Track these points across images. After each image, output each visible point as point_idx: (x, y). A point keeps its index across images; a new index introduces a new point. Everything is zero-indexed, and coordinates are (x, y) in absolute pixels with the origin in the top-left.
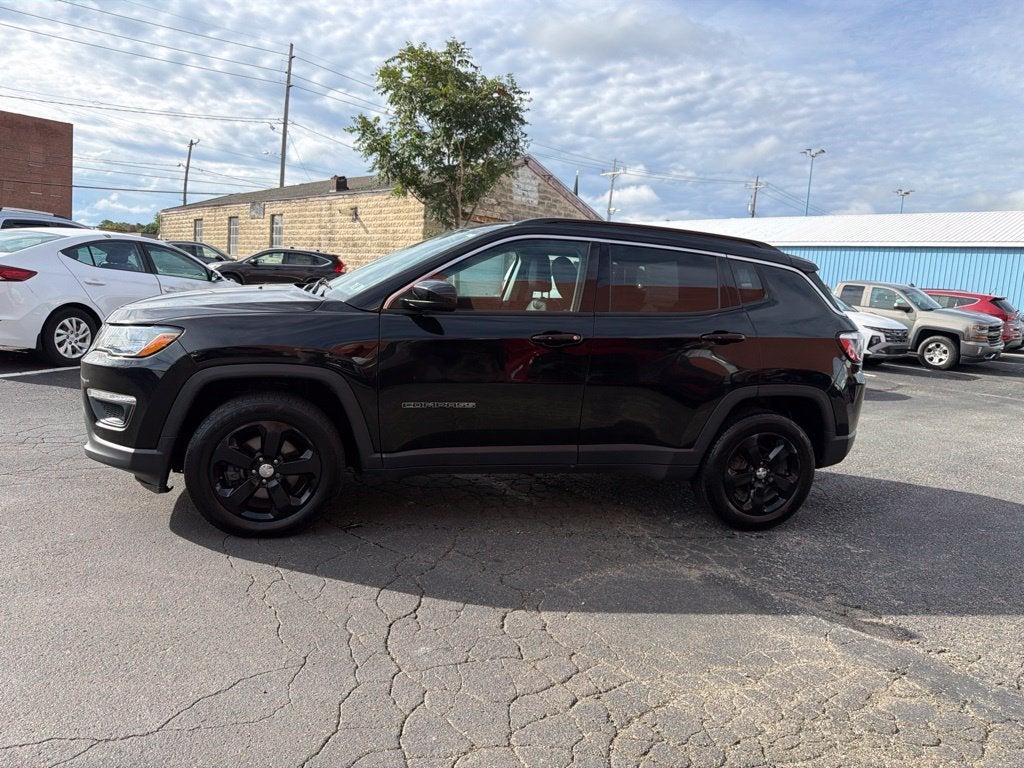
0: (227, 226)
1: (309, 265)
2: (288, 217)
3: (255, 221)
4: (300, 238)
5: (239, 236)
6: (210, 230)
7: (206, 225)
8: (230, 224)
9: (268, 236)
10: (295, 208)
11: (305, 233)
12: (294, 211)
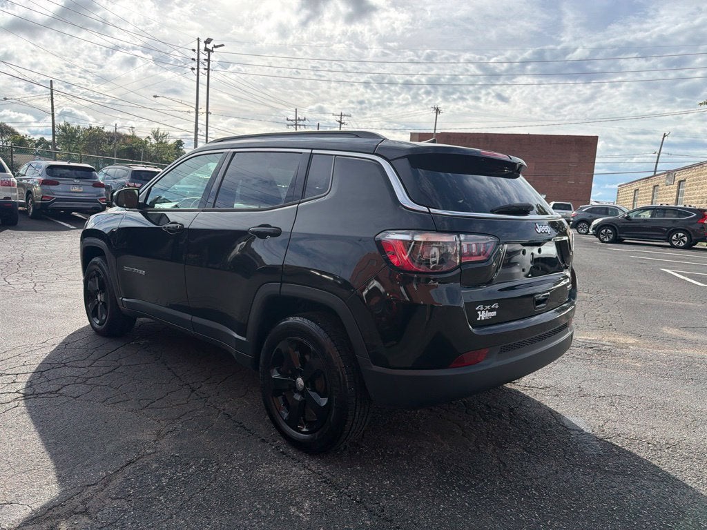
0: (651, 193)
1: (674, 218)
2: (689, 181)
3: (667, 187)
4: (695, 198)
5: (658, 200)
6: (642, 197)
7: (641, 193)
8: (653, 191)
9: (675, 198)
10: (694, 174)
11: (699, 193)
12: (693, 176)
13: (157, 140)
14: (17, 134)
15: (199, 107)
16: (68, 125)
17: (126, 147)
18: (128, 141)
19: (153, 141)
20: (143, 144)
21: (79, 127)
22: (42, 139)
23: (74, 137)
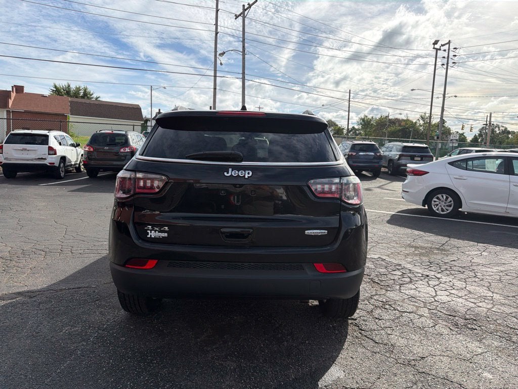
13: (424, 121)
14: (337, 125)
15: (446, 93)
16: (367, 117)
17: (401, 128)
18: (403, 123)
19: (422, 122)
20: (413, 125)
21: (372, 118)
22: (353, 127)
23: (369, 124)
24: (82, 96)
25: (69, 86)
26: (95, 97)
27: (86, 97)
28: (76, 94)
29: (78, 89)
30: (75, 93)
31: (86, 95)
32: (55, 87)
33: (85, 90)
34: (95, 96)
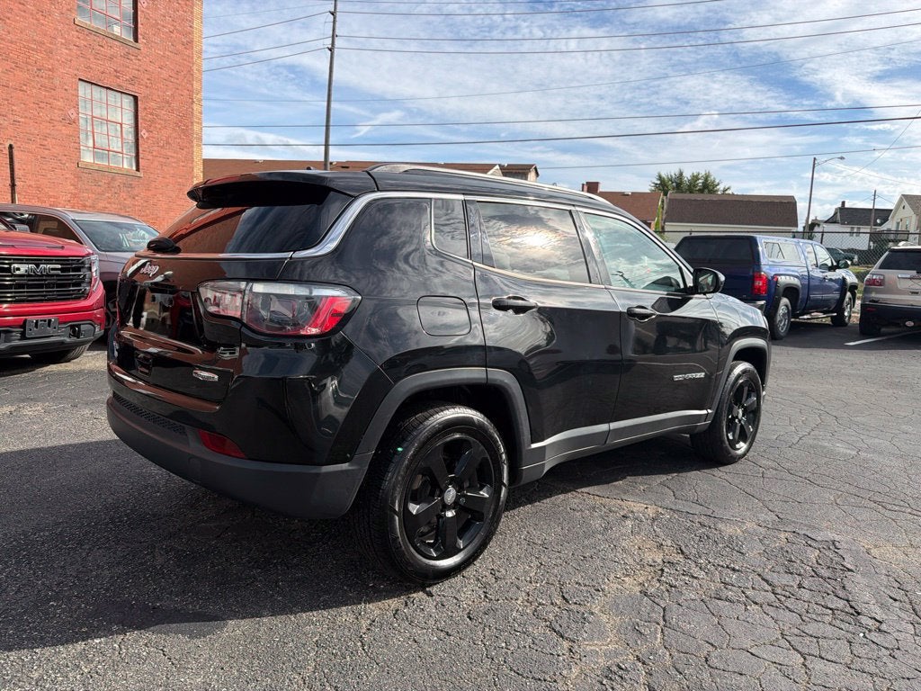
24: (700, 190)
25: (681, 174)
26: (722, 189)
27: (706, 191)
28: (691, 187)
29: (695, 178)
30: (689, 186)
31: (708, 186)
32: (660, 178)
33: (707, 177)
34: (721, 187)
